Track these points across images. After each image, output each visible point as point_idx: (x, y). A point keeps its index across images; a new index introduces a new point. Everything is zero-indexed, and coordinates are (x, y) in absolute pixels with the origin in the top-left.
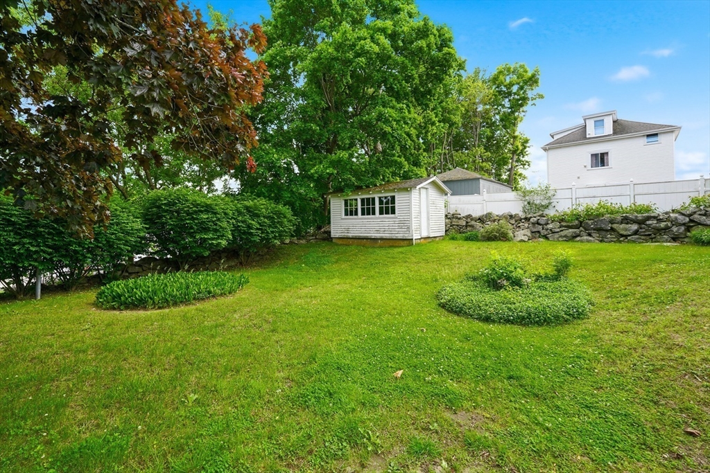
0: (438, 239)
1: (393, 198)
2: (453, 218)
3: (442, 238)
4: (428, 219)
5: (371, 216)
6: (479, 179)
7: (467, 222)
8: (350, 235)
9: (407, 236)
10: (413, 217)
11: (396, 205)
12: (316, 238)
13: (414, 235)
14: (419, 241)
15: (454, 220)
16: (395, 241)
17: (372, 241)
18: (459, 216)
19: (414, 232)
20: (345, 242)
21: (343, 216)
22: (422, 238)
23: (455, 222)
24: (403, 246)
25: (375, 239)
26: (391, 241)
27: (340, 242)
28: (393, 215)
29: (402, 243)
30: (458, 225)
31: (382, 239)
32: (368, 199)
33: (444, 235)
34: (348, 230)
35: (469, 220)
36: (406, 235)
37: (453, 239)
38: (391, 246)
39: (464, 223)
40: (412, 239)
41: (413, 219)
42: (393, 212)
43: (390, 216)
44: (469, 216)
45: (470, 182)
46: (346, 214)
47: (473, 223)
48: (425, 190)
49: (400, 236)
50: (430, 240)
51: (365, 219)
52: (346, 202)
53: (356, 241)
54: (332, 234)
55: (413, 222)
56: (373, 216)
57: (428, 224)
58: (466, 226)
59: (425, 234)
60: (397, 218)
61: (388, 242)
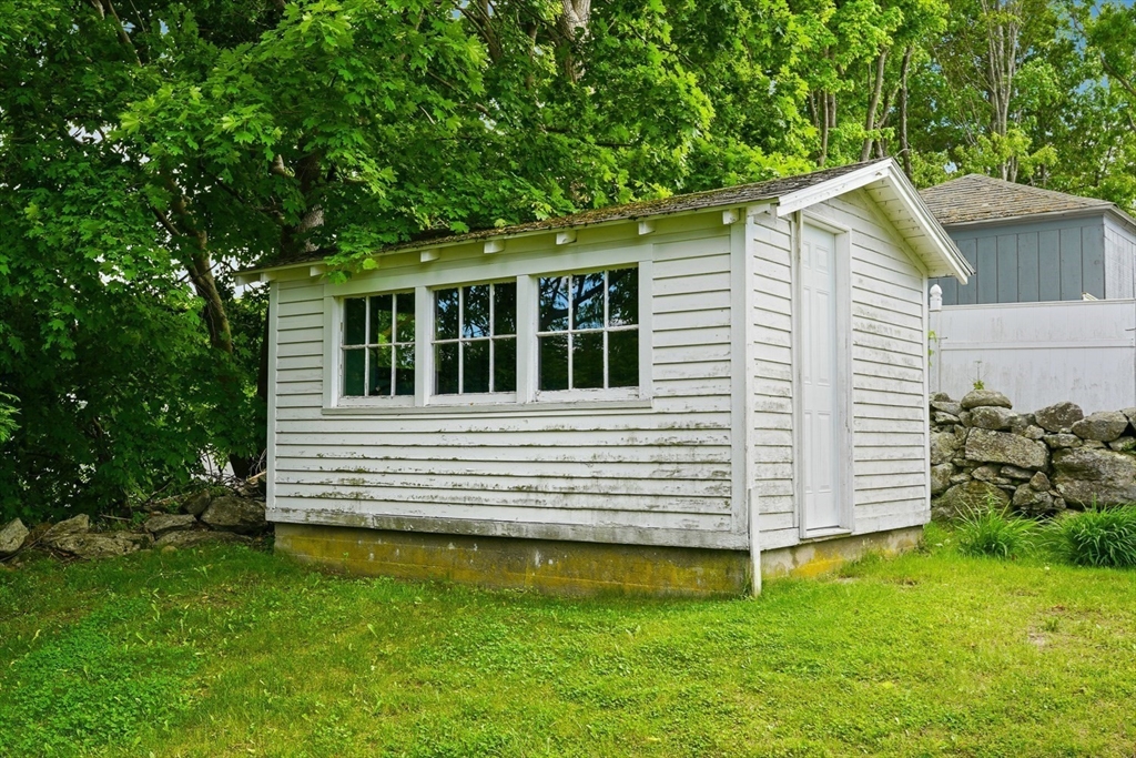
0: (892, 547)
1: (626, 278)
2: (971, 423)
3: (913, 538)
4: (842, 422)
5: (492, 398)
6: (1098, 215)
7: (1053, 450)
8: (369, 512)
9: (711, 531)
10: (753, 402)
11: (646, 325)
12: (199, 524)
13: (758, 523)
14: (786, 561)
15: (977, 434)
16: (634, 560)
17: (493, 553)
18: (1004, 414)
19: (756, 505)
20: (340, 553)
21: (335, 397)
22: (805, 544)
23: (981, 445)
24: (682, 600)
25: (511, 545)
26: (610, 559)
27: (313, 551)
28: (623, 394)
29: (679, 577)
30: (997, 466)
31: (550, 543)
32: (476, 294)
33: (925, 519)
34: (357, 479)
35: (1065, 437)
36: (706, 524)
37: (989, 547)
38: (608, 597)
39: (1038, 456)
40: (746, 553)
41: (754, 421)
42: (626, 373)
43: (607, 394)
44: (1063, 415)
45: (1050, 235)
46: (352, 387)
47: (1091, 452)
48: (824, 241)
49: (665, 528)
50: (850, 555)
51: (458, 413)
52: (353, 307)
53: (400, 550)
54: (272, 502)
55: (753, 438)
56: (503, 398)
57: (843, 455)
58: (1051, 470)
59: (820, 522)
60: (644, 410)
61: (591, 562)
